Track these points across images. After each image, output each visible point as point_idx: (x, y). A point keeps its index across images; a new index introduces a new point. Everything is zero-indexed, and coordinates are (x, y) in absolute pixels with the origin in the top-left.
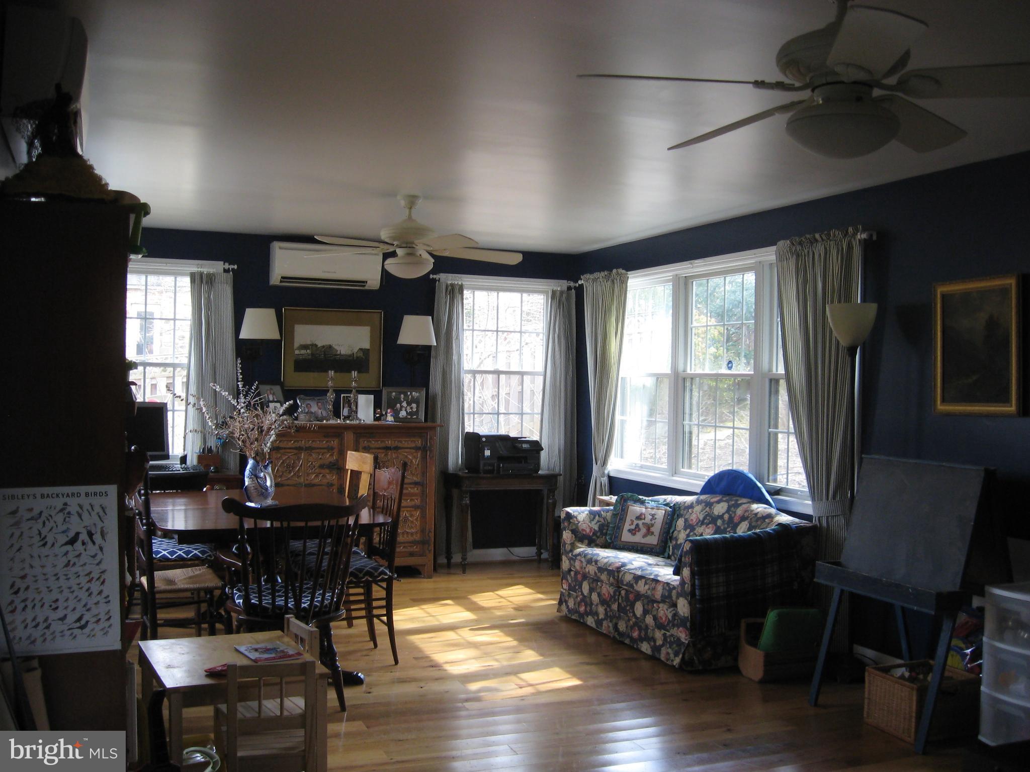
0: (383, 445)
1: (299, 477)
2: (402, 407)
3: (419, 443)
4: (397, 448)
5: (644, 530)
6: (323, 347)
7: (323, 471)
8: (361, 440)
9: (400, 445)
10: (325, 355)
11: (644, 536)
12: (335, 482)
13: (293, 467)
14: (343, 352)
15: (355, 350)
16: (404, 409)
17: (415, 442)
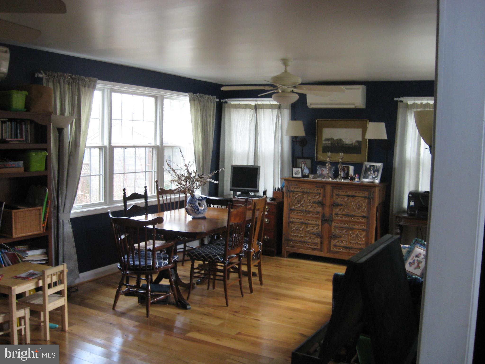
0: (346, 194)
1: (303, 207)
2: (371, 173)
3: (366, 194)
4: (353, 196)
5: (416, 264)
6: (337, 140)
7: (314, 205)
8: (335, 190)
9: (356, 195)
10: (338, 144)
11: (415, 268)
12: (321, 211)
13: (301, 202)
14: (347, 143)
15: (354, 141)
16: (371, 175)
17: (364, 193)
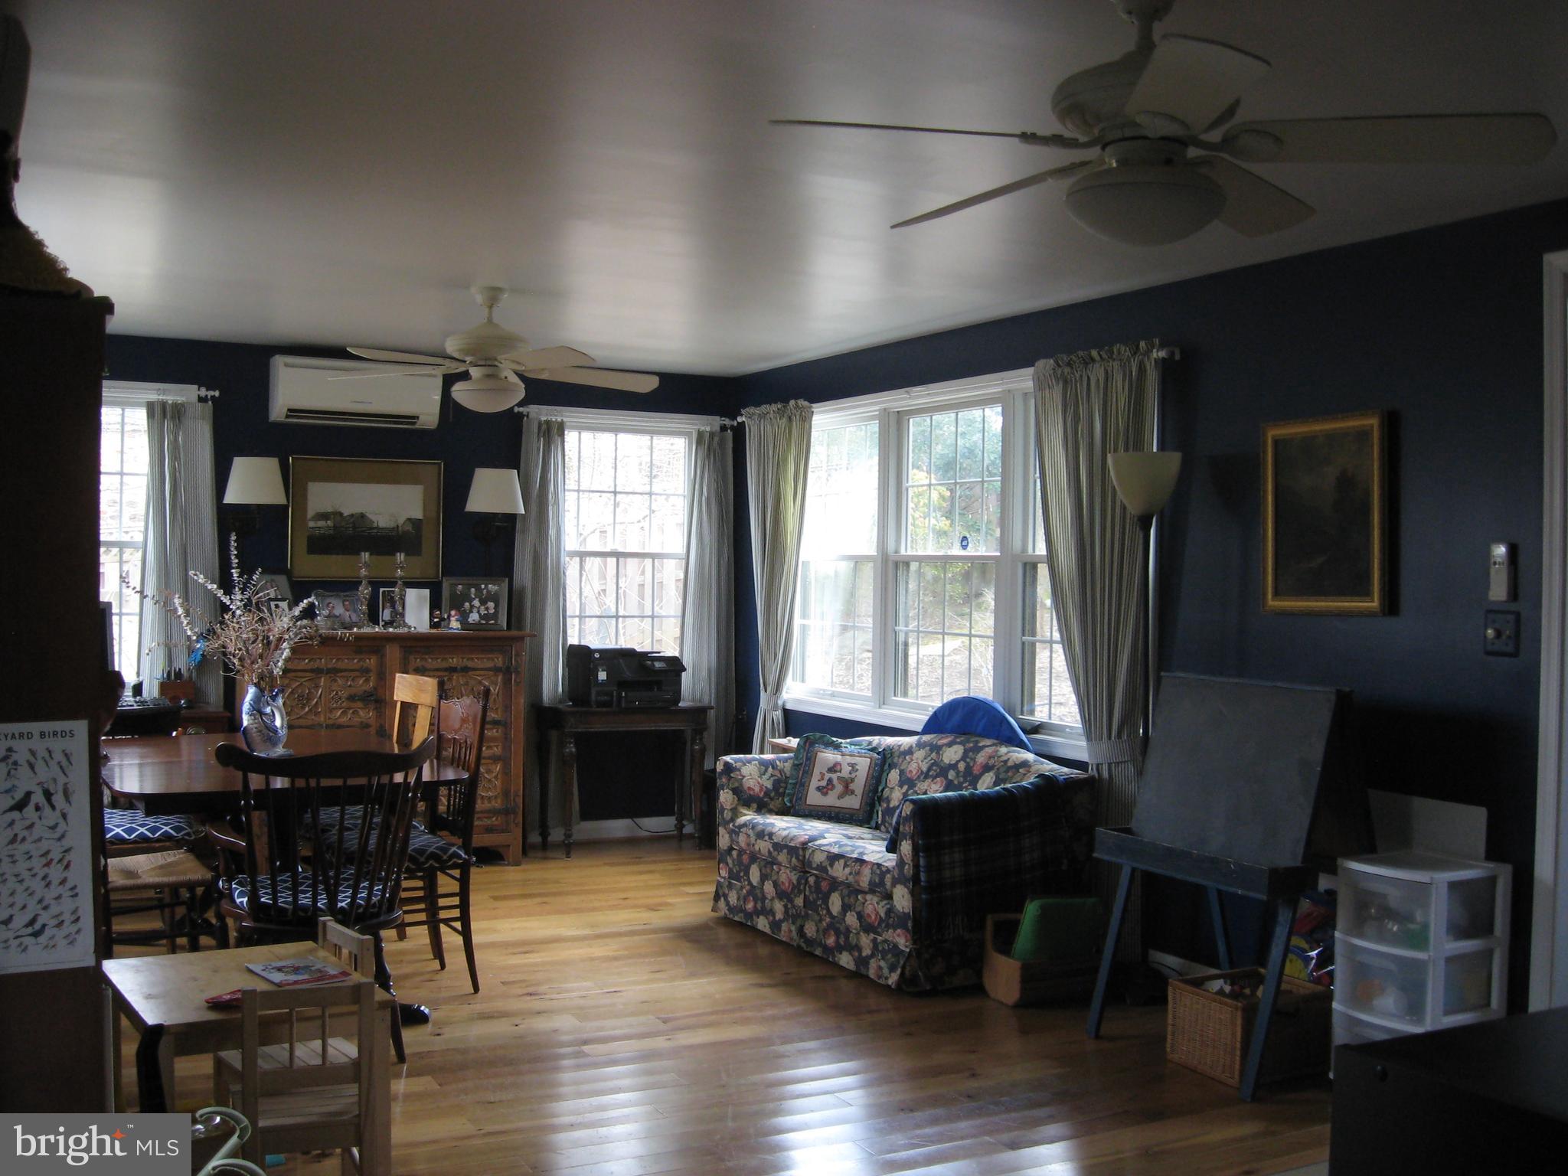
0: (445, 665)
1: (317, 714)
2: (472, 607)
3: (499, 661)
4: (466, 670)
5: (839, 788)
6: (352, 515)
7: (353, 705)
8: (412, 657)
9: (470, 664)
10: (354, 527)
11: (840, 797)
12: (372, 722)
13: (309, 699)
14: (382, 525)
15: (401, 521)
16: (475, 610)
17: (493, 660)
